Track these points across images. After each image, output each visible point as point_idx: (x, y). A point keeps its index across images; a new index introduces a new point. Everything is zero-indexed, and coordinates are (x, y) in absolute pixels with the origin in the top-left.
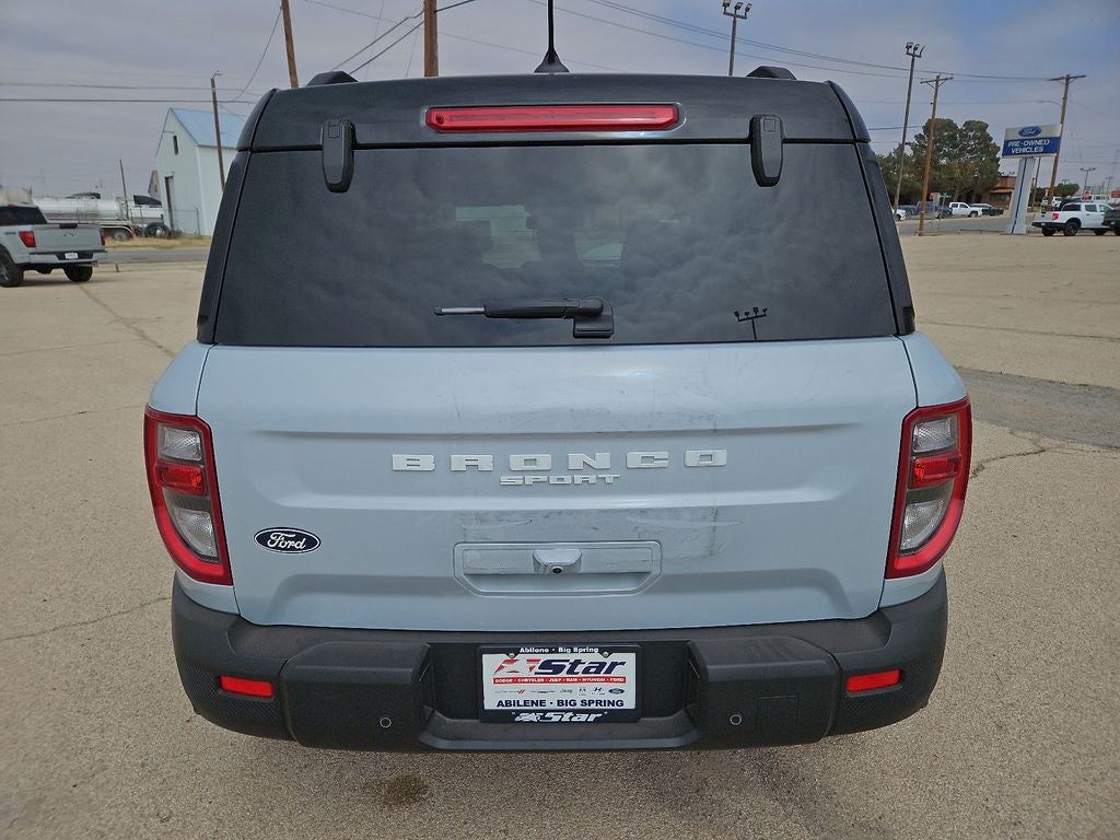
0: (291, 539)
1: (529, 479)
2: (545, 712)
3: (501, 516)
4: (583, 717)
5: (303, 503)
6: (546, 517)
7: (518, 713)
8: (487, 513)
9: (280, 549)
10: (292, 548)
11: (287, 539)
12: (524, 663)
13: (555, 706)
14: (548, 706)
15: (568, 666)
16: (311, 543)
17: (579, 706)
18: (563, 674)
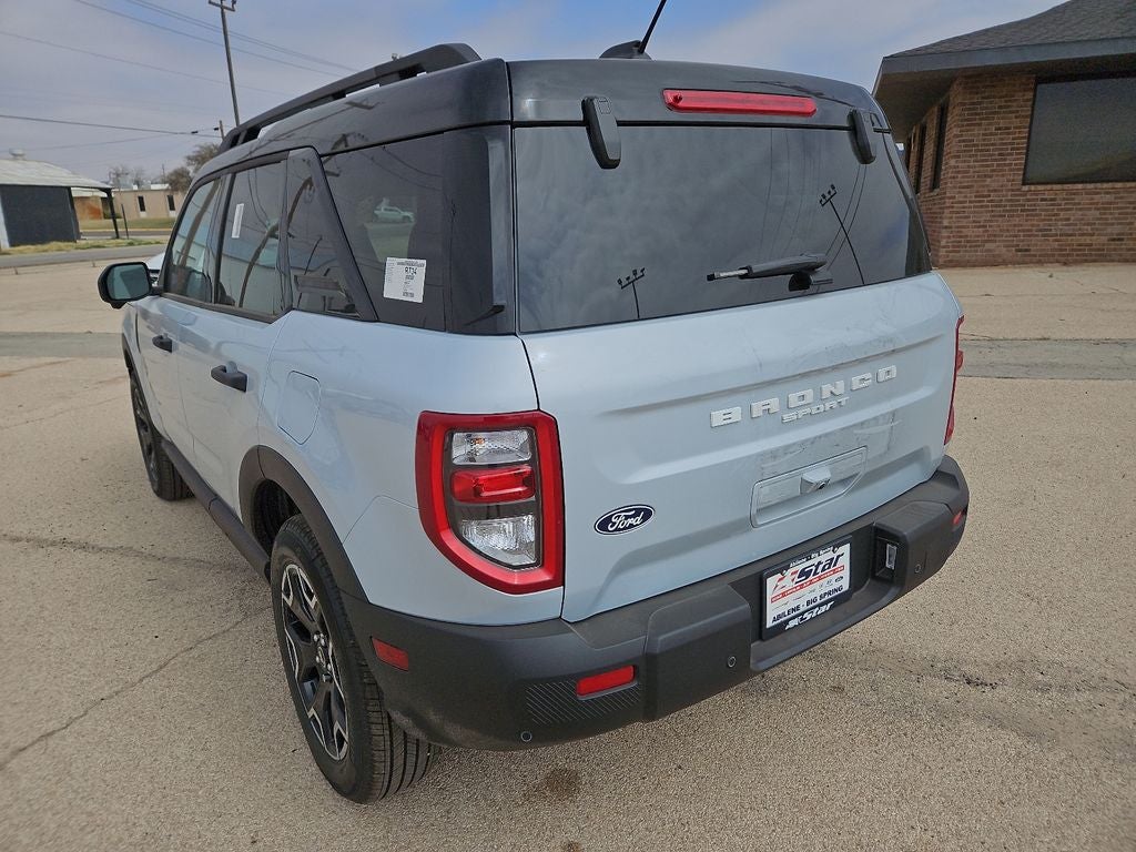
0: (630, 517)
1: (801, 413)
2: (803, 613)
3: (787, 449)
4: (823, 609)
5: (642, 478)
6: (812, 443)
7: (787, 622)
8: (778, 450)
9: (620, 530)
10: (631, 526)
11: (627, 517)
12: (789, 579)
13: (806, 608)
14: (802, 609)
15: (813, 568)
16: (647, 514)
17: (819, 601)
18: (811, 577)
